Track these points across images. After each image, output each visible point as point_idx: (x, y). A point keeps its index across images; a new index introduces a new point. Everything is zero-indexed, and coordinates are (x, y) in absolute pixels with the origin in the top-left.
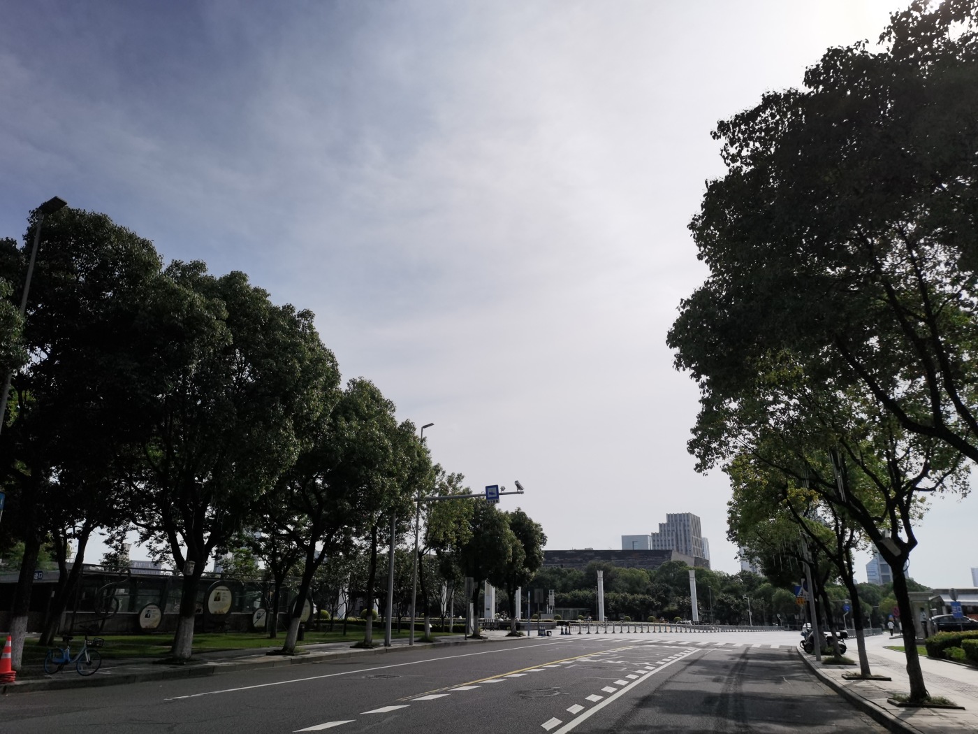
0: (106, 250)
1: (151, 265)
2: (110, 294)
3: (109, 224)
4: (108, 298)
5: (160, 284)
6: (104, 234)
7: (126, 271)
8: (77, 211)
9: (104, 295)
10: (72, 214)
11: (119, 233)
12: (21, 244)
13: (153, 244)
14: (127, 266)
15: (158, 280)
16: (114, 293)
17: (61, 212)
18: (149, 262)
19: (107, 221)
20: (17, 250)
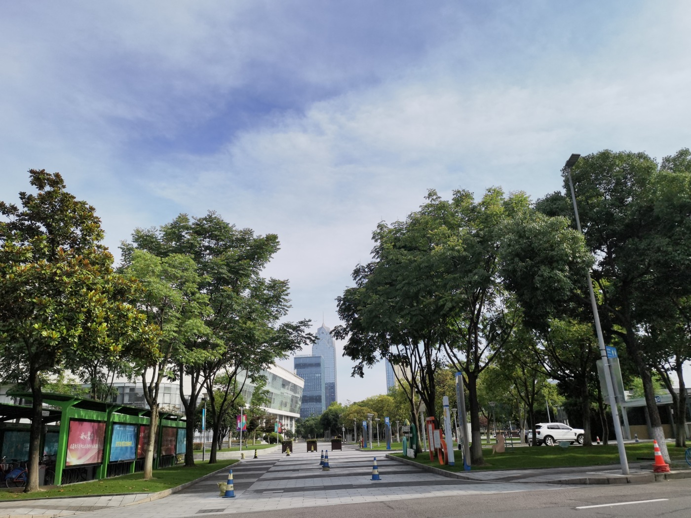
0: (616, 172)
1: (650, 168)
2: (630, 199)
3: (611, 155)
4: (629, 203)
5: (662, 178)
6: (611, 162)
7: (634, 180)
8: (589, 156)
9: (626, 201)
10: (586, 159)
11: (620, 157)
12: (563, 192)
13: (646, 153)
14: (634, 176)
15: (659, 176)
16: (633, 197)
17: (578, 162)
18: (648, 167)
19: (609, 153)
20: (562, 197)
